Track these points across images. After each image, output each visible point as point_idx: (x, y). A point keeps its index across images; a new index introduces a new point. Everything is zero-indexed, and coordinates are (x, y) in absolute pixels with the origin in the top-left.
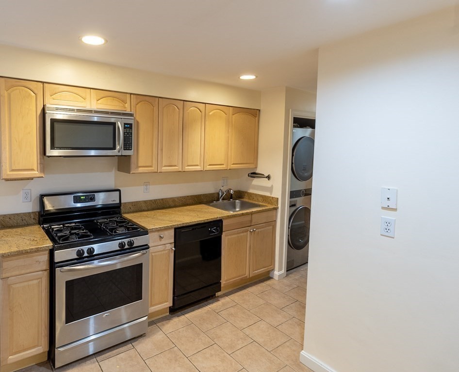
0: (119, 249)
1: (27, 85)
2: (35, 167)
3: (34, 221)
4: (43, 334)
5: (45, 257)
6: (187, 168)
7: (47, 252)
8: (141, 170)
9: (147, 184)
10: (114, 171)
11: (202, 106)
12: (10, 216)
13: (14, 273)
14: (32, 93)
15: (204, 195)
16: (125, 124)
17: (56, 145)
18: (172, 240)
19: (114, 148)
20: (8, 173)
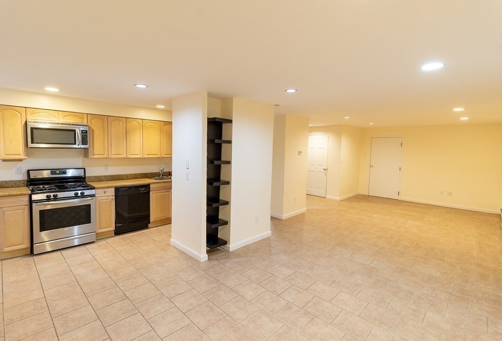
0: (74, 196)
1: (15, 109)
2: (21, 153)
3: (23, 185)
4: (26, 238)
5: (27, 198)
6: (130, 156)
7: (28, 196)
8: (96, 156)
9: (106, 166)
10: (81, 158)
11: (140, 121)
12: (6, 182)
13: (6, 206)
14: (18, 113)
15: (149, 173)
16: (82, 131)
17: (35, 141)
18: (114, 194)
19: (75, 144)
20: (3, 156)
